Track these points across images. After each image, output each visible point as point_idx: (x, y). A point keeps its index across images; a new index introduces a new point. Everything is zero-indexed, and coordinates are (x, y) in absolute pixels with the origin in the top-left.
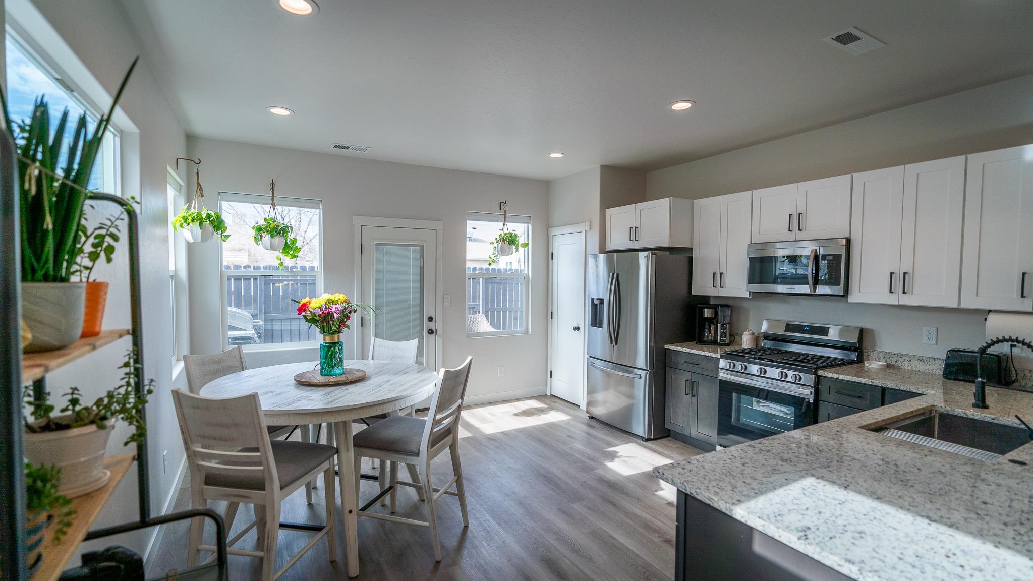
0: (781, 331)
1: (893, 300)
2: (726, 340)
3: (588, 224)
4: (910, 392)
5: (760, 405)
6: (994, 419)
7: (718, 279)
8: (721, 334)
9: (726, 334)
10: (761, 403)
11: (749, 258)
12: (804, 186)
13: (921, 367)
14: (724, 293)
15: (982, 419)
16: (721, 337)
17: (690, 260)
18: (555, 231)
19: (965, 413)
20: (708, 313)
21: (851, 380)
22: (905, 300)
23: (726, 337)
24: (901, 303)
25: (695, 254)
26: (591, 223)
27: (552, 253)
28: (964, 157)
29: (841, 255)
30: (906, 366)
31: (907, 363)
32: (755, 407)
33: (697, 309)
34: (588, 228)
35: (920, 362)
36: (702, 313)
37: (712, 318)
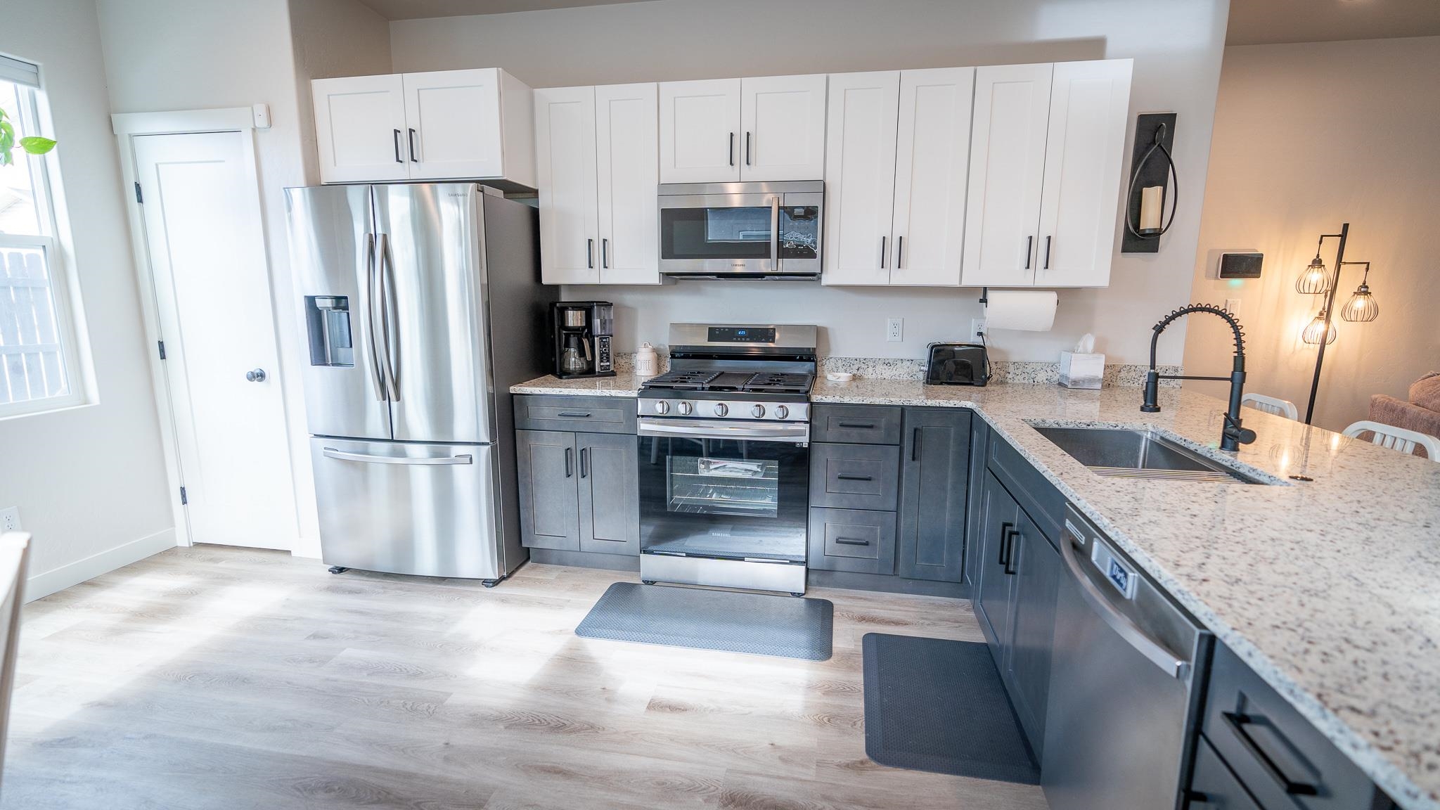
0: (702, 341)
1: (881, 279)
2: (609, 366)
3: (260, 110)
4: (940, 407)
5: (712, 467)
6: (1089, 425)
7: (598, 251)
8: (601, 355)
9: (608, 354)
10: (714, 463)
11: (662, 210)
12: (752, 84)
13: (887, 373)
14: (608, 278)
15: (1076, 427)
16: (602, 361)
17: (535, 215)
18: (134, 124)
19: (1057, 424)
20: (574, 319)
21: (861, 402)
22: (899, 278)
23: (608, 361)
24: (894, 282)
25: (544, 203)
26: (269, 110)
27: (138, 186)
28: (972, 69)
29: (817, 207)
30: (869, 374)
31: (870, 369)
32: (703, 472)
33: (556, 310)
34: (261, 122)
35: (886, 367)
36: (563, 318)
37: (583, 328)
